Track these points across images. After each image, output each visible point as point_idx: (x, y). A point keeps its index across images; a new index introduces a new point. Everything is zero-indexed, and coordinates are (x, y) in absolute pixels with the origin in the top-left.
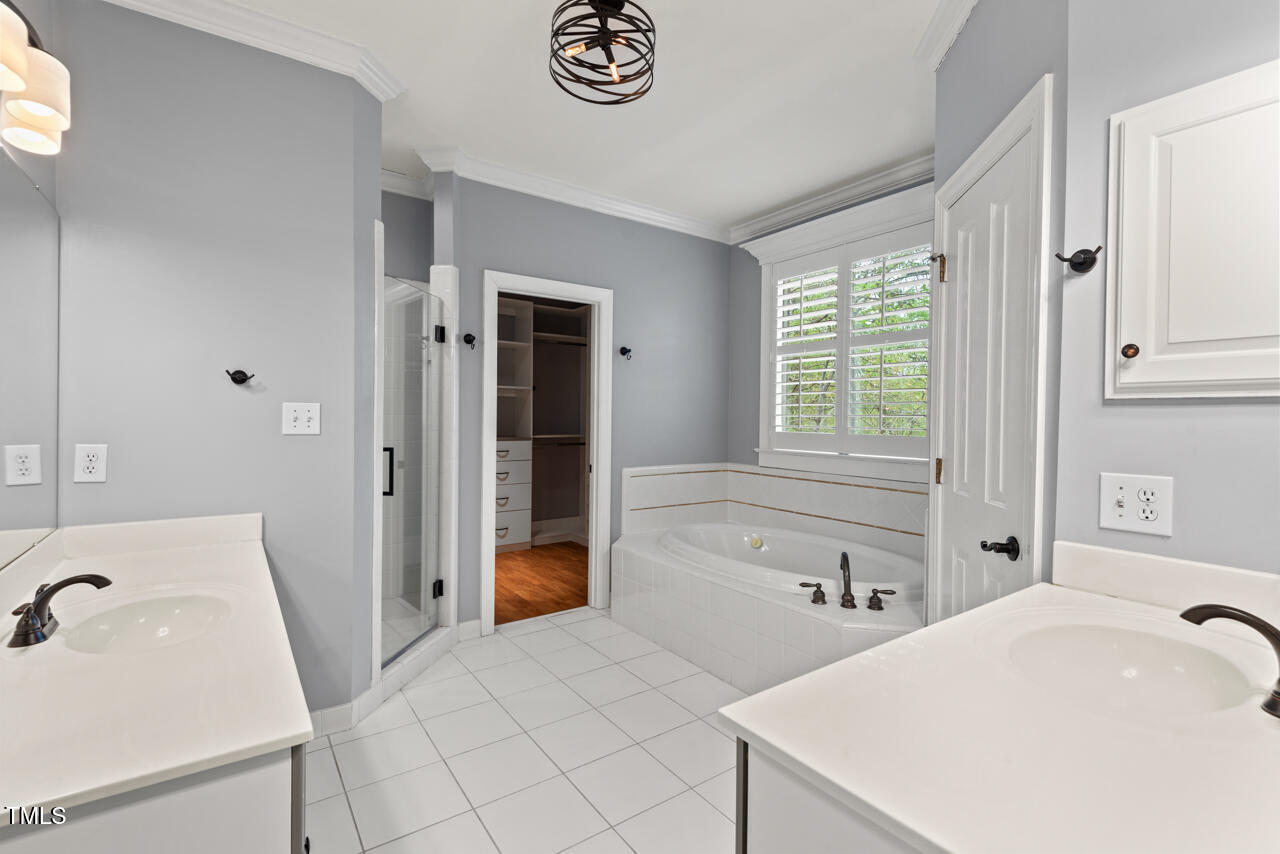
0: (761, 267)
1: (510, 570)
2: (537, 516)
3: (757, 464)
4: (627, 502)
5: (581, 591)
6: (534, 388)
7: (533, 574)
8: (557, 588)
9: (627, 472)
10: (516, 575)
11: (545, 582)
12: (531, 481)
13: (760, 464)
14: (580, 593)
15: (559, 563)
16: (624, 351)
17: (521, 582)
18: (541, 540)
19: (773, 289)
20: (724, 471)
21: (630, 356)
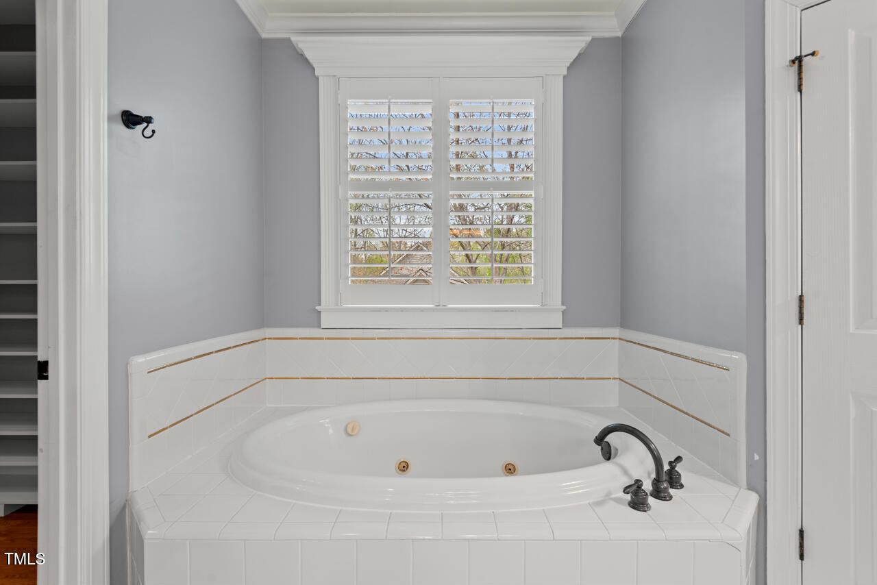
0: (318, 78)
3: (319, 327)
4: (141, 419)
9: (140, 362)
13: (324, 327)
19: (339, 109)
20: (263, 339)
21: (154, 132)
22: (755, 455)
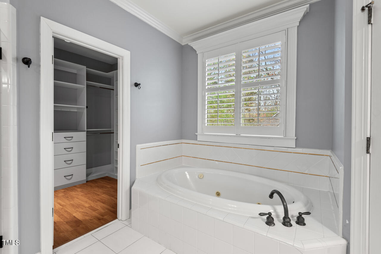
0: (197, 54)
1: (72, 198)
2: (90, 165)
3: (197, 140)
4: (139, 162)
5: (113, 207)
6: (87, 107)
7: (86, 199)
8: (99, 208)
9: (139, 146)
10: (76, 201)
11: (93, 204)
12: (86, 151)
13: (198, 140)
14: (112, 209)
15: (100, 190)
16: (137, 85)
17: (78, 206)
18: (92, 177)
19: (204, 63)
20: (181, 143)
21: (140, 87)
22: (347, 221)
